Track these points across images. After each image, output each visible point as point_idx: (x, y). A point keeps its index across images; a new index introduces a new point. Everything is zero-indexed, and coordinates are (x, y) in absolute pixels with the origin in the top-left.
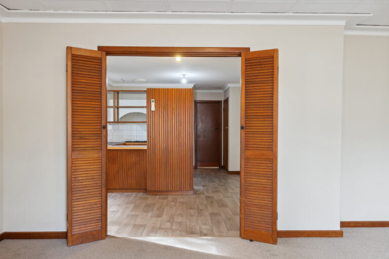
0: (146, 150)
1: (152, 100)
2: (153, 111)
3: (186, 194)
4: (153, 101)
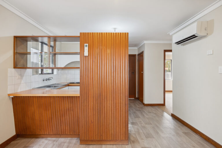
0: (79, 97)
1: (85, 44)
2: (86, 56)
3: (121, 143)
4: (86, 46)
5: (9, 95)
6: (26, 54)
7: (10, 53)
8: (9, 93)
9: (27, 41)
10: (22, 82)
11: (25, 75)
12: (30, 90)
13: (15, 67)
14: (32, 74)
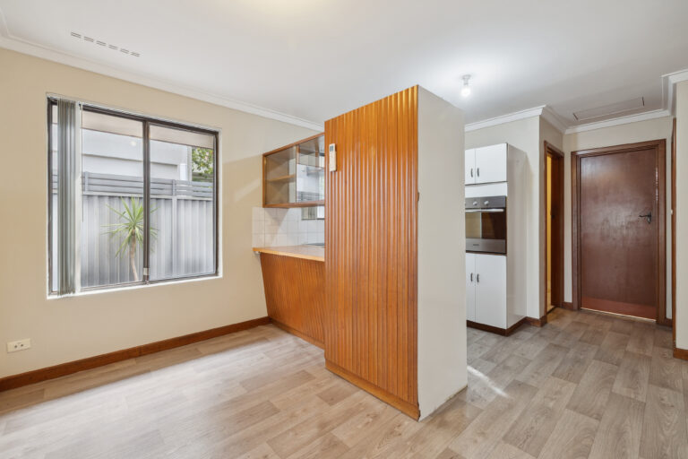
1: (330, 145)
4: (332, 148)
5: (254, 250)
6: (285, 182)
7: (257, 183)
8: (255, 246)
9: (288, 159)
10: (280, 230)
11: (285, 219)
12: (298, 246)
13: (266, 204)
14: (300, 218)
